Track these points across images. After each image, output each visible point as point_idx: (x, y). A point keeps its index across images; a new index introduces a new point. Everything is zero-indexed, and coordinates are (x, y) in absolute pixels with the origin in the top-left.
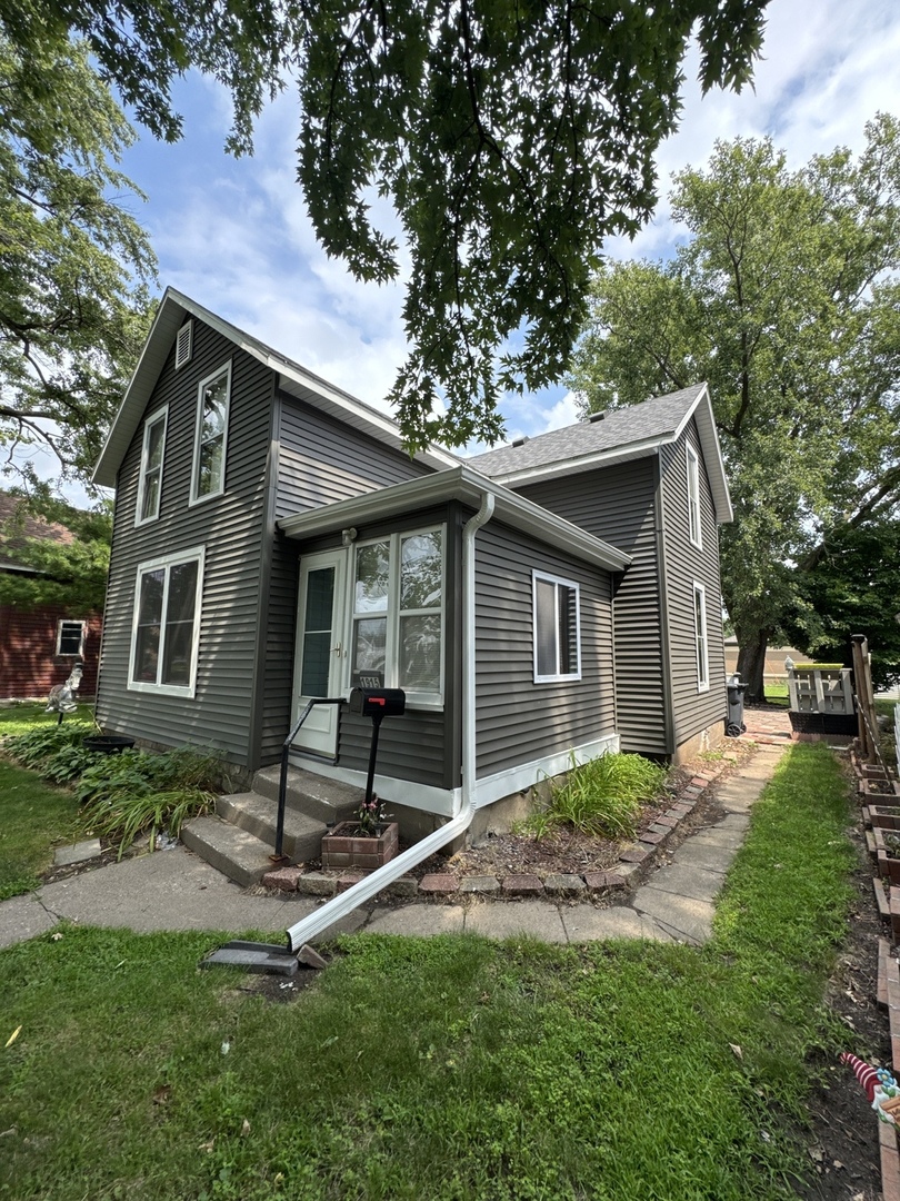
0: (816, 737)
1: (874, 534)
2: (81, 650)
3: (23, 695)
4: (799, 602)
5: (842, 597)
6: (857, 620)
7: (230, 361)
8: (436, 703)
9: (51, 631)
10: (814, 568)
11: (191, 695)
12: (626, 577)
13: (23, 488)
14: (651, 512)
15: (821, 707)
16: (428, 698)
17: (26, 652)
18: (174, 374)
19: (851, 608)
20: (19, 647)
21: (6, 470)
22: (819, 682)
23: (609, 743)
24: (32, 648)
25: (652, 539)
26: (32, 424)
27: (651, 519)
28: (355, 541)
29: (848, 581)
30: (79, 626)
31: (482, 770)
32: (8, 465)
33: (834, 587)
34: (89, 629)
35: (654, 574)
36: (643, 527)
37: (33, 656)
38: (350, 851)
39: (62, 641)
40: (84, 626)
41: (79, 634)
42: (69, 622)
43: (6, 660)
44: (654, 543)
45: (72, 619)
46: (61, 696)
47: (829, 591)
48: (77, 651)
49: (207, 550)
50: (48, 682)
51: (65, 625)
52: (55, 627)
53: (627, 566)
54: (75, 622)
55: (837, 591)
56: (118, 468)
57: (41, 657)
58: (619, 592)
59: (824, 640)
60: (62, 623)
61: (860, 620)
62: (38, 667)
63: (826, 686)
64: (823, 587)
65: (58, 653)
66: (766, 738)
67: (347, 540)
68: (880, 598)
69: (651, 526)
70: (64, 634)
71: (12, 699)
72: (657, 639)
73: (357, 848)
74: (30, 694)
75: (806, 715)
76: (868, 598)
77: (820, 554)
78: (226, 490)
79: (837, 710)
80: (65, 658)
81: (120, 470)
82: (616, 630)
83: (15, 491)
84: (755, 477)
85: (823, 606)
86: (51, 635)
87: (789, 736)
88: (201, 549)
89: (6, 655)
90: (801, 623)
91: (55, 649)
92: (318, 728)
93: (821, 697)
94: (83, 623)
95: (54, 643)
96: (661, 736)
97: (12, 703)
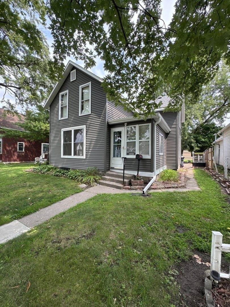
0: (197, 167)
1: (208, 126)
2: (24, 150)
3: (11, 161)
4: (193, 140)
5: (201, 139)
6: (203, 144)
7: (91, 82)
8: (149, 157)
9: (16, 145)
10: (195, 133)
11: (85, 158)
12: (169, 134)
13: (6, 106)
14: (175, 121)
15: (199, 161)
16: (146, 156)
17: (10, 150)
18: (70, 82)
19: (202, 142)
20: (8, 149)
21: (2, 101)
22: (199, 156)
23: (165, 167)
24: (12, 149)
25: (175, 126)
26: (10, 89)
27: (175, 122)
28: (127, 125)
29: (202, 136)
30: (23, 144)
31: (157, 169)
32: (3, 100)
33: (199, 137)
34: (25, 144)
35: (175, 134)
36: (174, 124)
37: (12, 151)
38: (138, 183)
39: (19, 148)
40: (24, 144)
41: (23, 146)
42: (20, 143)
43: (5, 152)
44: (176, 127)
45: (21, 142)
46: (40, 160)
47: (198, 138)
48: (23, 150)
49: (86, 126)
50: (16, 158)
51: (19, 144)
52: (17, 144)
53: (170, 132)
54: (22, 143)
55: (200, 138)
56: (50, 104)
57: (14, 152)
58: (168, 137)
59: (197, 148)
60: (18, 143)
61: (204, 144)
62: (13, 154)
63: (200, 157)
64: (197, 137)
65: (18, 151)
66: (188, 168)
67: (126, 125)
68: (208, 139)
69: (175, 124)
70: (19, 146)
71: (8, 162)
72: (175, 147)
73: (138, 182)
74: (12, 161)
75: (196, 163)
76: (206, 140)
77: (196, 130)
78: (91, 113)
79: (202, 162)
80: (20, 152)
81: (51, 105)
82: (167, 145)
83: (4, 107)
84: (188, 112)
85: (197, 141)
86: (16, 146)
87: (192, 167)
88: (85, 126)
89: (5, 151)
90: (193, 145)
91: (17, 149)
92: (118, 163)
93: (199, 159)
94: (23, 143)
95: (17, 148)
96: (175, 166)
97: (9, 163)
